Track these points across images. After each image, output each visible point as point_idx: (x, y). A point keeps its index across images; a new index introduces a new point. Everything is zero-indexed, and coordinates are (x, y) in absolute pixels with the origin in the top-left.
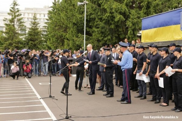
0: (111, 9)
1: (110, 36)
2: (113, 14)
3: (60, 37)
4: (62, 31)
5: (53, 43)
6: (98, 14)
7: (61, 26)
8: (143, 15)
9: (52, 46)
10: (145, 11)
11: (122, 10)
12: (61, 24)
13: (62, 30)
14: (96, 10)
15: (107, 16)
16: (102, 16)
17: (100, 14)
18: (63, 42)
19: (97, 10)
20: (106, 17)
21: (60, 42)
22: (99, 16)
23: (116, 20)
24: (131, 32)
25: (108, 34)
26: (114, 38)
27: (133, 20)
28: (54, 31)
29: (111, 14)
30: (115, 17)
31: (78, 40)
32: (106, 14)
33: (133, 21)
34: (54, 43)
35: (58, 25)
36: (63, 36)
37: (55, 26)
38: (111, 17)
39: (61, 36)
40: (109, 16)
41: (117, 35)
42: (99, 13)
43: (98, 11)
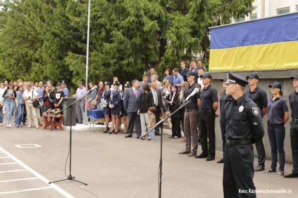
0: (138, 9)
1: (132, 56)
2: (141, 19)
3: (23, 57)
4: (27, 47)
5: (9, 68)
6: (111, 18)
7: (23, 37)
8: (192, 22)
9: (8, 72)
10: (195, 15)
11: (155, 12)
12: (24, 34)
13: (26, 45)
14: (107, 9)
15: (129, 22)
16: (119, 22)
17: (115, 17)
18: (28, 65)
19: (110, 10)
20: (127, 23)
21: (23, 66)
22: (113, 20)
23: (146, 29)
24: (173, 51)
25: (130, 54)
26: (139, 61)
27: (178, 30)
28: (12, 47)
29: (137, 19)
30: (144, 24)
31: (73, 63)
32: (128, 18)
33: (178, 33)
34: (11, 68)
35: (20, 37)
36: (27, 56)
37: (14, 38)
38: (137, 23)
39: (24, 55)
40: (133, 21)
41: (144, 56)
42: (113, 16)
43: (112, 12)
